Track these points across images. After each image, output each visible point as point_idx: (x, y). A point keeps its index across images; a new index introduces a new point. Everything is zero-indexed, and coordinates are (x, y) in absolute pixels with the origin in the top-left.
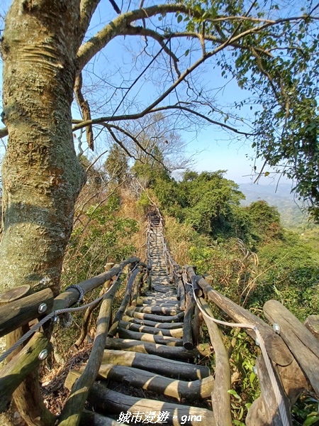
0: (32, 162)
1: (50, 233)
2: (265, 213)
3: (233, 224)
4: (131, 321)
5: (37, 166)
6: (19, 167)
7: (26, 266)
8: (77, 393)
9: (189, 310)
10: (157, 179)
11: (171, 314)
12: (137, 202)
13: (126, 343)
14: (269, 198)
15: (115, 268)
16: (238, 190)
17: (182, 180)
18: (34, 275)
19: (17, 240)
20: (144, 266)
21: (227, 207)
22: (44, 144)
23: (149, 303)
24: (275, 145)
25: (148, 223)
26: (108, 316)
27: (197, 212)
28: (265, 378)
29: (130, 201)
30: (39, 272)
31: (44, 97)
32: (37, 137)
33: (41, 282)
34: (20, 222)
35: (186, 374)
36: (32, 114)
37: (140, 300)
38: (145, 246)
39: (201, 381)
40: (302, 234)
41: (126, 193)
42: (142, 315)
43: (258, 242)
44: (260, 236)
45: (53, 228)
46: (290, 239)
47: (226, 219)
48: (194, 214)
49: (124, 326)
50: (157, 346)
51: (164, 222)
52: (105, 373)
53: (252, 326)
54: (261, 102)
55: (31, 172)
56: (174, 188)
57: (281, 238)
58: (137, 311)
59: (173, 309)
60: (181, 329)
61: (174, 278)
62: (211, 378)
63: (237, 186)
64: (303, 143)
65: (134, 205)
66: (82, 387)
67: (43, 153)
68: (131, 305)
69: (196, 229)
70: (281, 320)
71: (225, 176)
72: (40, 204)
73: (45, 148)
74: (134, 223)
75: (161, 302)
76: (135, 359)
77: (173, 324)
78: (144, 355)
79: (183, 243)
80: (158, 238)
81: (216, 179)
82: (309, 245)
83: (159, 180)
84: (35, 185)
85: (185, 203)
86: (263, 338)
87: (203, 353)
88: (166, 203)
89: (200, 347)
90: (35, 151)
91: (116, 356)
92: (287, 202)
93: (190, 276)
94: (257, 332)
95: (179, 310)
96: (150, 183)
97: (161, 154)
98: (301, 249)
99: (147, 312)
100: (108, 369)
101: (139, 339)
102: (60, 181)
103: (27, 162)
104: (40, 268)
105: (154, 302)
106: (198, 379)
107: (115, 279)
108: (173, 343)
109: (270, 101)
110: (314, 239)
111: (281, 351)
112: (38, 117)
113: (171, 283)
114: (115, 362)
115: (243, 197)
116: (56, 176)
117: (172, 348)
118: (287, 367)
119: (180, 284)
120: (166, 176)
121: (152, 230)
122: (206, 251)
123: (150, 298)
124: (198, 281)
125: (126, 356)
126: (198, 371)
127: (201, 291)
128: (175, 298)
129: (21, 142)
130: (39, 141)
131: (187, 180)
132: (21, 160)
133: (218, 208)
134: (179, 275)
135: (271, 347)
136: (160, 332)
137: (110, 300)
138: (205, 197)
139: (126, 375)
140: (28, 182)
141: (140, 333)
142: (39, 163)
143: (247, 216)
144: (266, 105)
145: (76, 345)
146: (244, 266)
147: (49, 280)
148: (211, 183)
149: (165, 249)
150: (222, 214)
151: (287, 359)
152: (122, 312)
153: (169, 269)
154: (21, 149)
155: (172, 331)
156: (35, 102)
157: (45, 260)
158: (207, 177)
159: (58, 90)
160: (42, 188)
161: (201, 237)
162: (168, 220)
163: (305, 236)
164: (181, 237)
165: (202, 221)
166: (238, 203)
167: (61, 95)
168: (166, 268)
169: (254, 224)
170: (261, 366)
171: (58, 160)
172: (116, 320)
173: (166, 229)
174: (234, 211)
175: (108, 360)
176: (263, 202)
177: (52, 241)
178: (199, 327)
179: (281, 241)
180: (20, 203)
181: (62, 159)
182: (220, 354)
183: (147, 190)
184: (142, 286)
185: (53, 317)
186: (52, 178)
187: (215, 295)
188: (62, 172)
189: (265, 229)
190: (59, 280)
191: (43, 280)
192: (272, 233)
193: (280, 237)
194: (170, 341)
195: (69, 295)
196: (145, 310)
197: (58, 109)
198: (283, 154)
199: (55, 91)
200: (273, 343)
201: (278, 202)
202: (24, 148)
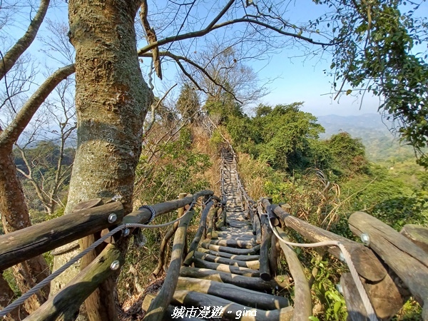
0: (98, 78)
1: (119, 150)
2: (348, 146)
3: (311, 159)
4: (207, 253)
5: (103, 82)
6: (87, 84)
7: (98, 182)
8: (152, 312)
9: (266, 242)
10: (229, 116)
11: (247, 247)
12: (210, 140)
13: (201, 272)
14: (352, 130)
15: (188, 198)
16: (317, 123)
17: (255, 115)
18: (106, 192)
19: (88, 157)
20: (218, 200)
21: (304, 142)
22: (109, 60)
23: (224, 237)
24: (358, 62)
25: (221, 160)
26: (182, 243)
27: (272, 147)
28: (353, 296)
29: (203, 139)
30: (111, 189)
31: (106, 11)
32: (101, 53)
33: (113, 199)
34: (91, 139)
35: (264, 304)
36: (96, 29)
37: (215, 234)
38: (219, 183)
39: (280, 311)
40: (392, 168)
41: (199, 131)
42: (217, 247)
43: (340, 177)
44: (341, 171)
45: (122, 146)
46: (377, 174)
47: (304, 154)
48: (268, 150)
49: (200, 256)
50: (233, 275)
51: (237, 159)
52: (181, 298)
53: (335, 242)
54: (340, 17)
55: (98, 88)
56: (247, 125)
57: (366, 173)
58: (212, 243)
59: (249, 243)
60: (257, 262)
61: (249, 214)
62: (290, 308)
63: (315, 119)
64: (389, 57)
65: (207, 143)
66: (157, 307)
67: (108, 68)
68: (206, 237)
69: (271, 165)
70: (371, 229)
71: (301, 109)
72: (108, 122)
73: (110, 63)
74: (206, 159)
75: (236, 236)
76: (210, 287)
77: (249, 256)
78: (220, 283)
79: (258, 179)
80: (232, 175)
81: (292, 112)
82: (400, 180)
83: (231, 117)
84: (103, 102)
85: (259, 139)
86: (349, 251)
87: (281, 285)
88: (239, 140)
89: (278, 279)
90: (100, 67)
91: (192, 284)
92: (373, 133)
93: (266, 206)
94: (341, 246)
95: (255, 244)
96: (222, 120)
97: (232, 90)
98: (391, 184)
99: (222, 245)
100: (184, 295)
101: (215, 269)
102: (126, 98)
103: (94, 78)
104: (111, 185)
105: (229, 236)
106: (276, 308)
107: (188, 207)
108: (250, 275)
109: (349, 15)
110: (405, 173)
111: (372, 265)
112: (102, 32)
113: (246, 218)
114: (191, 289)
115: (323, 130)
116: (123, 93)
117: (249, 279)
118: (379, 285)
119: (256, 218)
120: (238, 113)
121: (225, 167)
122: (283, 186)
123: (226, 232)
124: (273, 209)
125: (202, 284)
126: (277, 302)
127: (277, 220)
128: (251, 233)
129: (87, 58)
130: (104, 56)
131: (260, 115)
132: (88, 77)
133: (295, 143)
134: (254, 210)
135: (359, 261)
136: (236, 264)
137: (184, 228)
138: (279, 132)
139: (201, 301)
140: (96, 99)
141: (216, 263)
142: (105, 80)
143: (327, 150)
144: (346, 20)
145: (154, 274)
146: (324, 198)
147: (121, 197)
148: (286, 117)
149: (239, 185)
150: (299, 149)
151: (379, 274)
152: (197, 242)
153: (244, 205)
154: (87, 66)
155: (248, 263)
156: (98, 17)
157: (116, 178)
158: (281, 111)
159: (119, 4)
160: (109, 104)
161: (276, 173)
162: (242, 157)
163: (395, 170)
164: (256, 174)
165: (277, 157)
166: (317, 137)
167: (123, 8)
168: (241, 204)
169: (335, 158)
170: (347, 282)
171: (123, 76)
172: (191, 250)
173: (240, 165)
174: (312, 146)
175: (184, 286)
176: (345, 134)
177: (122, 159)
178: (276, 258)
179: (366, 176)
180: (89, 121)
181: (127, 75)
182: (299, 281)
183: (219, 127)
184: (216, 221)
185: (124, 229)
186: (118, 95)
187: (292, 220)
188: (128, 89)
189: (347, 163)
190: (131, 199)
191: (115, 197)
192: (357, 168)
193: (366, 171)
194: (247, 272)
195: (141, 213)
196: (220, 242)
197: (121, 23)
198: (367, 72)
199: (117, 5)
200: (361, 256)
201: (362, 134)
202: (90, 64)
